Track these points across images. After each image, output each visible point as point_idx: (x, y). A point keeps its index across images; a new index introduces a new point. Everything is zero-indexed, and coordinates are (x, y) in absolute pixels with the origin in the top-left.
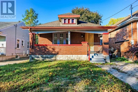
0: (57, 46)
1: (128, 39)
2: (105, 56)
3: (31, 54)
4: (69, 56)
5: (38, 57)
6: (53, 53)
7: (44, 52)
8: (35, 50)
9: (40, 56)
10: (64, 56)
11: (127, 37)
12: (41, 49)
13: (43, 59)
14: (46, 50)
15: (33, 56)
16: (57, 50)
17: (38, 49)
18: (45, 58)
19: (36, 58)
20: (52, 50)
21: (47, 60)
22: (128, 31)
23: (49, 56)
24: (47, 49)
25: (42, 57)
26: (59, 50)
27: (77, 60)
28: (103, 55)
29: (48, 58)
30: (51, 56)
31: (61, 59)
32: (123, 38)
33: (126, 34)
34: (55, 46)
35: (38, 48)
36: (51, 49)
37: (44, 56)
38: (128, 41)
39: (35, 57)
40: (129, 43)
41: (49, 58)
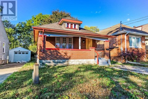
0: (69, 51)
1: (117, 46)
2: (107, 59)
3: (41, 58)
4: (80, 60)
5: (50, 62)
6: (66, 57)
7: (56, 57)
8: (46, 54)
9: (51, 61)
10: (76, 61)
11: (116, 45)
12: (53, 53)
13: (55, 64)
14: (58, 55)
15: (43, 61)
16: (69, 55)
17: (50, 54)
18: (58, 62)
19: (47, 64)
20: (65, 54)
21: (59, 65)
22: (117, 40)
23: (61, 61)
24: (60, 53)
25: (54, 62)
26: (71, 54)
27: (87, 64)
28: (105, 59)
29: (60, 62)
30: (63, 60)
31: (73, 64)
32: (113, 45)
33: (116, 43)
34: (67, 51)
35: (50, 52)
36: (63, 54)
37: (56, 61)
38: (118, 48)
39: (46, 62)
40: (118, 49)
41: (62, 63)
